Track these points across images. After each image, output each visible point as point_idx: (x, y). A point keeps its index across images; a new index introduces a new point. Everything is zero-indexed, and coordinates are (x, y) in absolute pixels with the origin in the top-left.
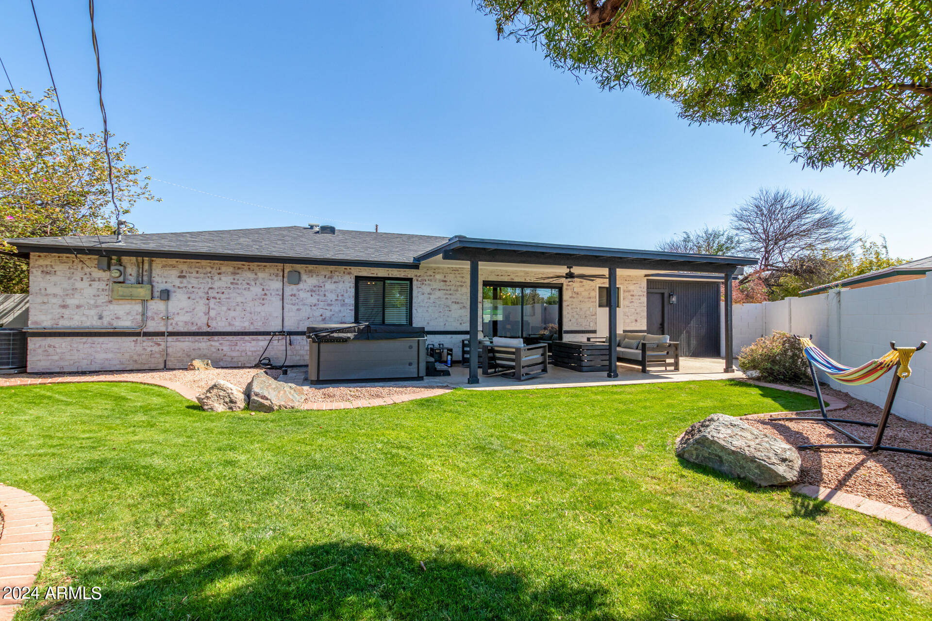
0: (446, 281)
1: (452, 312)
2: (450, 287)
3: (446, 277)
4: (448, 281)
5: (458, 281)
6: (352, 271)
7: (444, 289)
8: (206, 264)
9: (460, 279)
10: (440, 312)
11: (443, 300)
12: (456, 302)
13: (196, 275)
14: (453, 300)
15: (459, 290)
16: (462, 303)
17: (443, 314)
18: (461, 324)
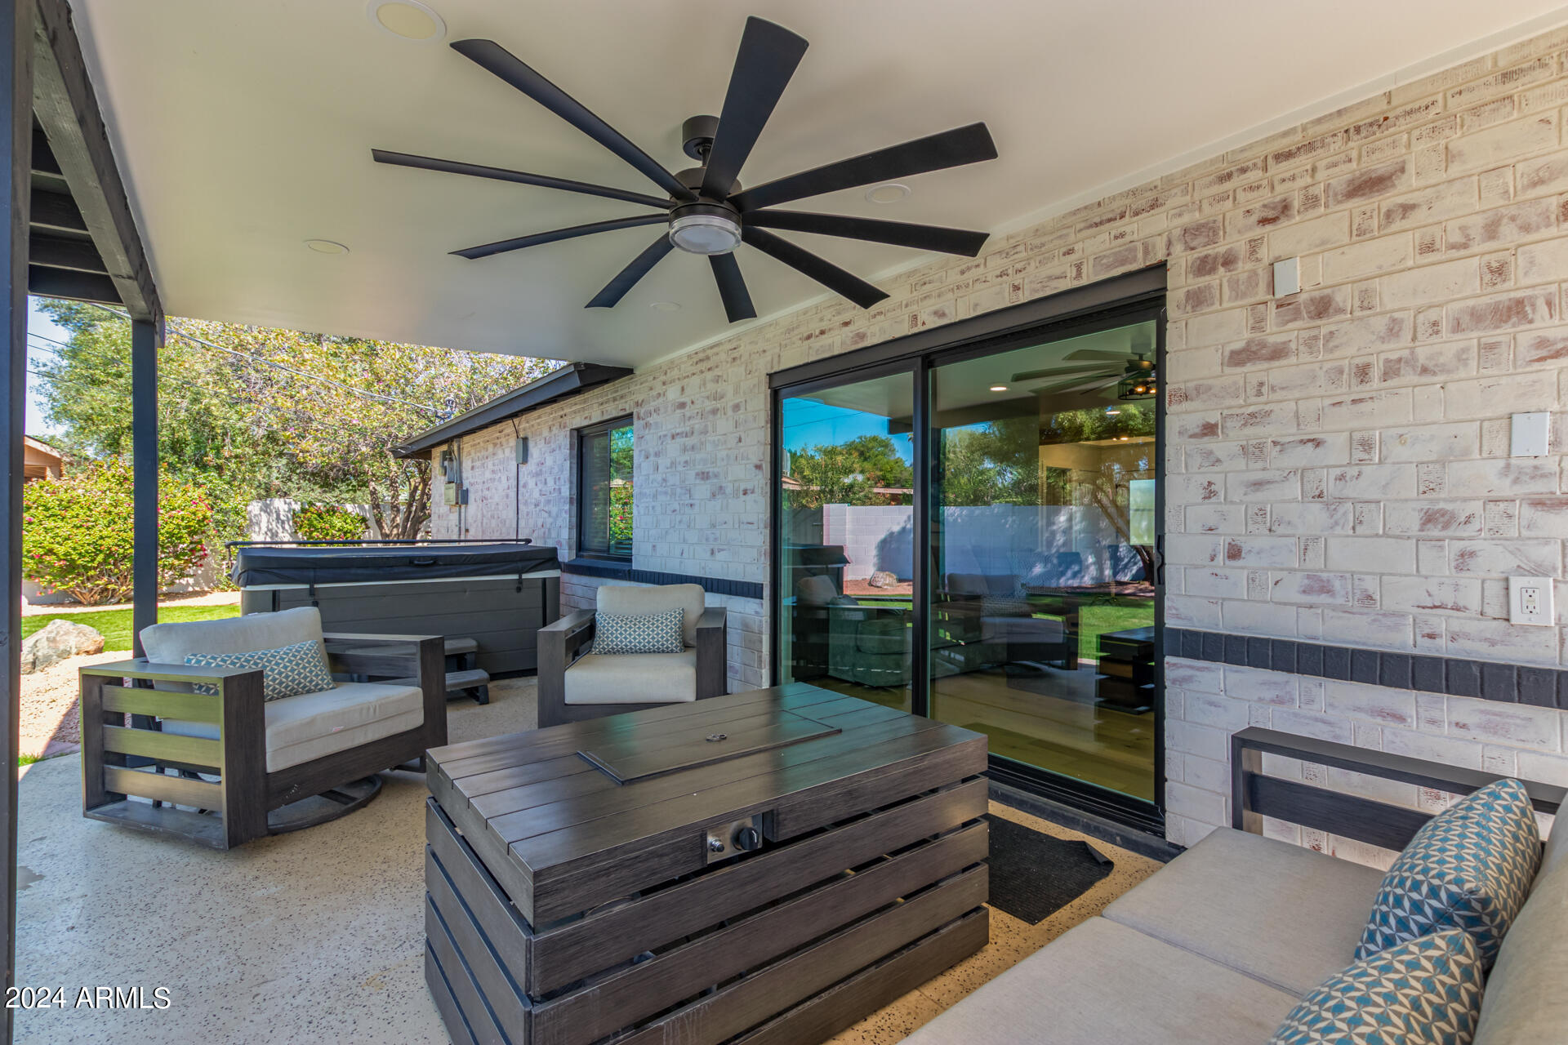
0: (683, 405)
1: (696, 508)
2: (692, 422)
3: (687, 391)
4: (689, 403)
5: (708, 398)
6: (566, 419)
7: (682, 433)
8: (482, 444)
9: (711, 386)
10: (674, 511)
11: (680, 468)
12: (703, 473)
13: (478, 464)
14: (699, 468)
15: (710, 429)
16: (716, 476)
17: (678, 518)
18: (712, 553)
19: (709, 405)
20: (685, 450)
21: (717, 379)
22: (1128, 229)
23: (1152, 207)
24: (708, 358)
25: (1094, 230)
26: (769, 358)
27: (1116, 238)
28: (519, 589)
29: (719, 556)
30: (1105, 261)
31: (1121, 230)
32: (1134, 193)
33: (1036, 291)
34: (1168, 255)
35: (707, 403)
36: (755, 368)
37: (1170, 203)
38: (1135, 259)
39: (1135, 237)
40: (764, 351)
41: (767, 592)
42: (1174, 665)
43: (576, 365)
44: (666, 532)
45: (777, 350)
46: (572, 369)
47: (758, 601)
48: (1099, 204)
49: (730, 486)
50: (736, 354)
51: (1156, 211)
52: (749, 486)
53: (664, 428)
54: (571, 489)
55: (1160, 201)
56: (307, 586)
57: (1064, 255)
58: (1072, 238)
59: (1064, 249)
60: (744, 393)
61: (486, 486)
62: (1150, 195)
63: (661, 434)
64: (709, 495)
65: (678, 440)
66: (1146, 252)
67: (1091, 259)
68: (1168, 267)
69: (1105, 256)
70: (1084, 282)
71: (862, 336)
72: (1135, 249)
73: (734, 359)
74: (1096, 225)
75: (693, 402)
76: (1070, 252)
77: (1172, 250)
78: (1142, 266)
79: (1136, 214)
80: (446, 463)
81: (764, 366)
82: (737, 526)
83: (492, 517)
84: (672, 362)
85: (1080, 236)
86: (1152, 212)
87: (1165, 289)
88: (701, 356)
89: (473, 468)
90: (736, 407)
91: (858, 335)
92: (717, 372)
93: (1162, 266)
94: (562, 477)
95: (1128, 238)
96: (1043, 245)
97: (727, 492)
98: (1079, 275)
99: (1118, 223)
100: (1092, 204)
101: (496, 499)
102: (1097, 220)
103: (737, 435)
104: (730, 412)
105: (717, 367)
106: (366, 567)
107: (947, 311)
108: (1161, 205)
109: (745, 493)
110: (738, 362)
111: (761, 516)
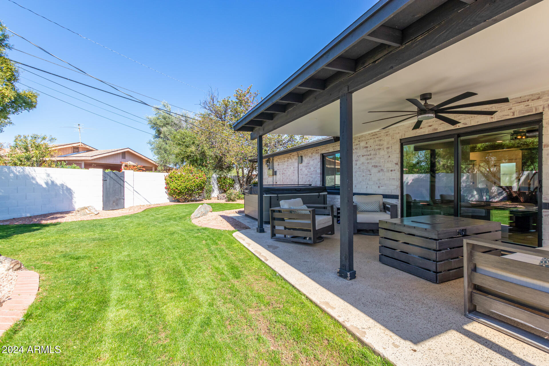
0: (367, 147)
1: (372, 175)
2: (370, 152)
3: (368, 143)
4: (369, 147)
5: (377, 145)
6: (319, 151)
7: (366, 155)
8: (282, 158)
9: (379, 143)
10: (363, 176)
11: (366, 164)
12: (375, 166)
13: (280, 164)
14: (373, 164)
15: (378, 154)
16: (380, 166)
17: (365, 178)
18: (379, 187)
19: (377, 147)
20: (368, 159)
21: (380, 140)
22: (530, 104)
23: (538, 99)
24: (376, 135)
25: (519, 104)
26: (401, 135)
27: (526, 106)
28: (318, 197)
29: (381, 188)
30: (522, 112)
31: (528, 104)
32: (532, 95)
33: (499, 119)
34: (543, 111)
35: (376, 147)
36: (395, 138)
37: (543, 98)
38: (532, 111)
39: (532, 106)
40: (399, 133)
41: (400, 197)
42: (545, 211)
43: (334, 137)
44: (360, 182)
45: (404, 133)
46: (333, 138)
47: (397, 200)
48: (520, 97)
49: (386, 169)
50: (387, 133)
51: (539, 100)
52: (393, 169)
53: (359, 153)
54: (320, 170)
55: (540, 97)
56: (277, 195)
57: (509, 110)
58: (511, 106)
59: (509, 108)
60: (391, 144)
61: (284, 170)
62: (538, 96)
63: (359, 155)
64: (377, 171)
65: (365, 157)
66: (536, 110)
67: (518, 111)
68: (543, 113)
69: (522, 111)
70: (515, 116)
71: (436, 129)
72: (532, 109)
73: (387, 135)
74: (519, 103)
75: (371, 147)
76: (510, 109)
77: (545, 110)
78: (535, 113)
79: (533, 100)
80: (268, 164)
81: (398, 137)
82: (388, 180)
83: (287, 179)
84: (362, 135)
85: (514, 105)
86: (538, 100)
87: (542, 119)
88: (374, 134)
89: (278, 165)
90: (388, 148)
91: (435, 129)
92: (380, 138)
93: (541, 114)
94: (317, 167)
95: (530, 106)
96: (501, 107)
97: (384, 170)
98: (514, 115)
99: (527, 102)
100: (518, 97)
101: (289, 173)
102: (520, 101)
103: (389, 155)
104: (385, 149)
105: (380, 137)
106: (287, 191)
107: (467, 123)
108: (541, 98)
109: (391, 171)
110: (388, 136)
111: (398, 177)
